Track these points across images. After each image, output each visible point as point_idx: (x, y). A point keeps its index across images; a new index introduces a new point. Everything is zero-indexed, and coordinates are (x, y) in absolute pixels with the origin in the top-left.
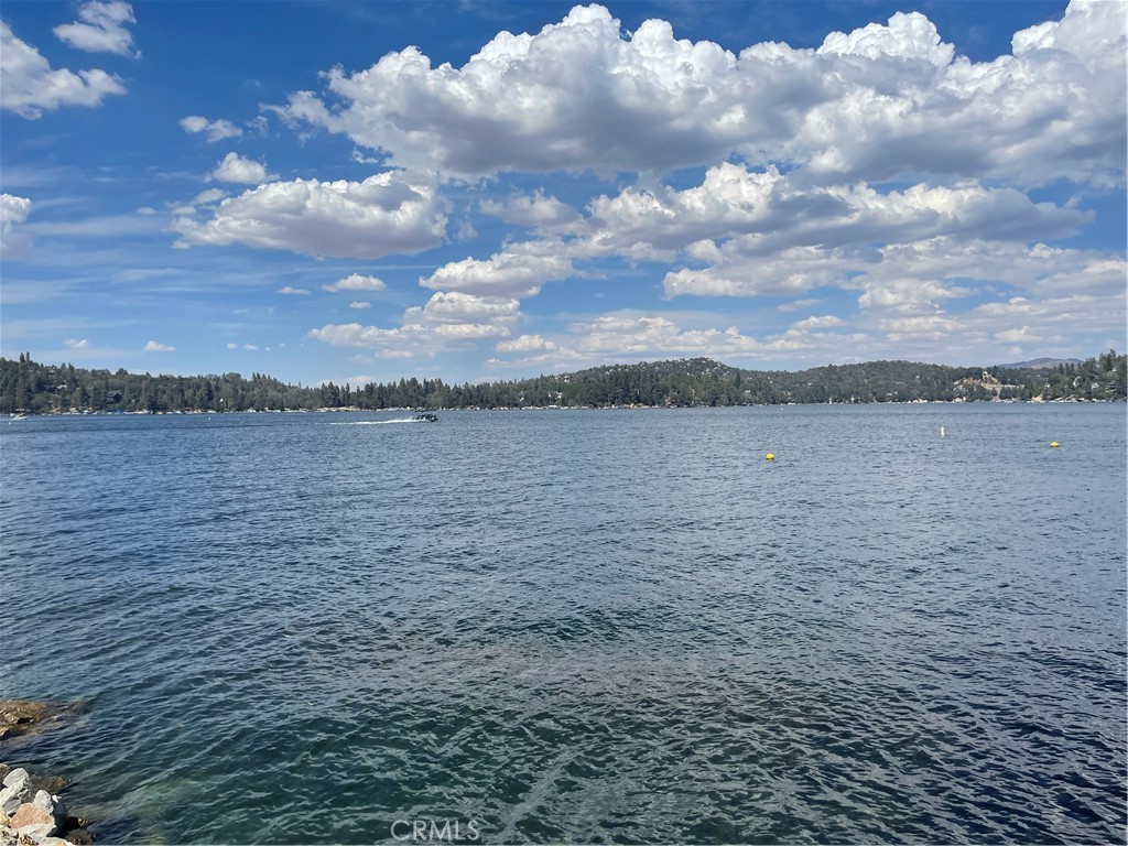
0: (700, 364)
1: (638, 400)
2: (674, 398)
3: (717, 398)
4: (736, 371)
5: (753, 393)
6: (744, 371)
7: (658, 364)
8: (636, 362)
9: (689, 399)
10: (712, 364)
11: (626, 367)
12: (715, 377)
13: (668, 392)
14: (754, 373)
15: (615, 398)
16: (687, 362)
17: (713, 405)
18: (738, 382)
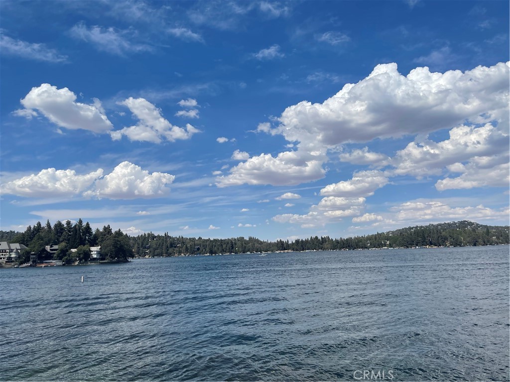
0: (464, 224)
1: (431, 244)
2: (451, 242)
3: (477, 241)
4: (486, 227)
5: (498, 238)
6: (490, 227)
7: (440, 225)
8: (427, 224)
9: (461, 242)
10: (471, 224)
11: (422, 227)
12: (474, 230)
13: (447, 239)
14: (497, 228)
15: (418, 243)
16: (456, 223)
17: (475, 245)
18: (488, 233)
